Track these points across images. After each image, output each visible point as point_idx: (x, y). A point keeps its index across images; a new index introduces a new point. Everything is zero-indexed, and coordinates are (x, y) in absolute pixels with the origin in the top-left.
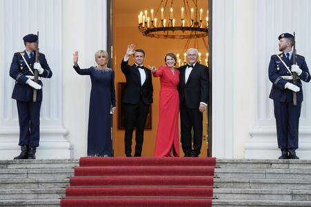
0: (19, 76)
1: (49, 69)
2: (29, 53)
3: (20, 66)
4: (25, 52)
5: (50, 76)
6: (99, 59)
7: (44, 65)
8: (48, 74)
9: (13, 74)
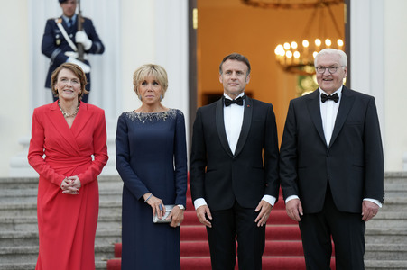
0: (56, 53)
1: (99, 41)
2: (67, 20)
3: (55, 39)
4: (61, 17)
5: (102, 51)
6: (143, 88)
7: (92, 35)
8: (98, 48)
9: (46, 50)
